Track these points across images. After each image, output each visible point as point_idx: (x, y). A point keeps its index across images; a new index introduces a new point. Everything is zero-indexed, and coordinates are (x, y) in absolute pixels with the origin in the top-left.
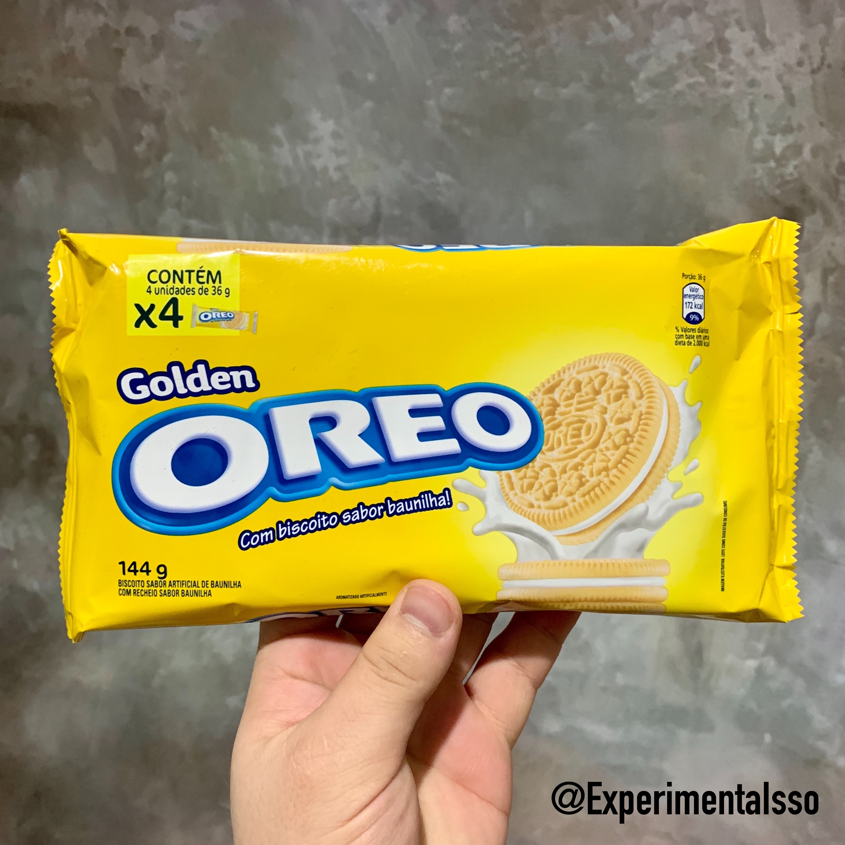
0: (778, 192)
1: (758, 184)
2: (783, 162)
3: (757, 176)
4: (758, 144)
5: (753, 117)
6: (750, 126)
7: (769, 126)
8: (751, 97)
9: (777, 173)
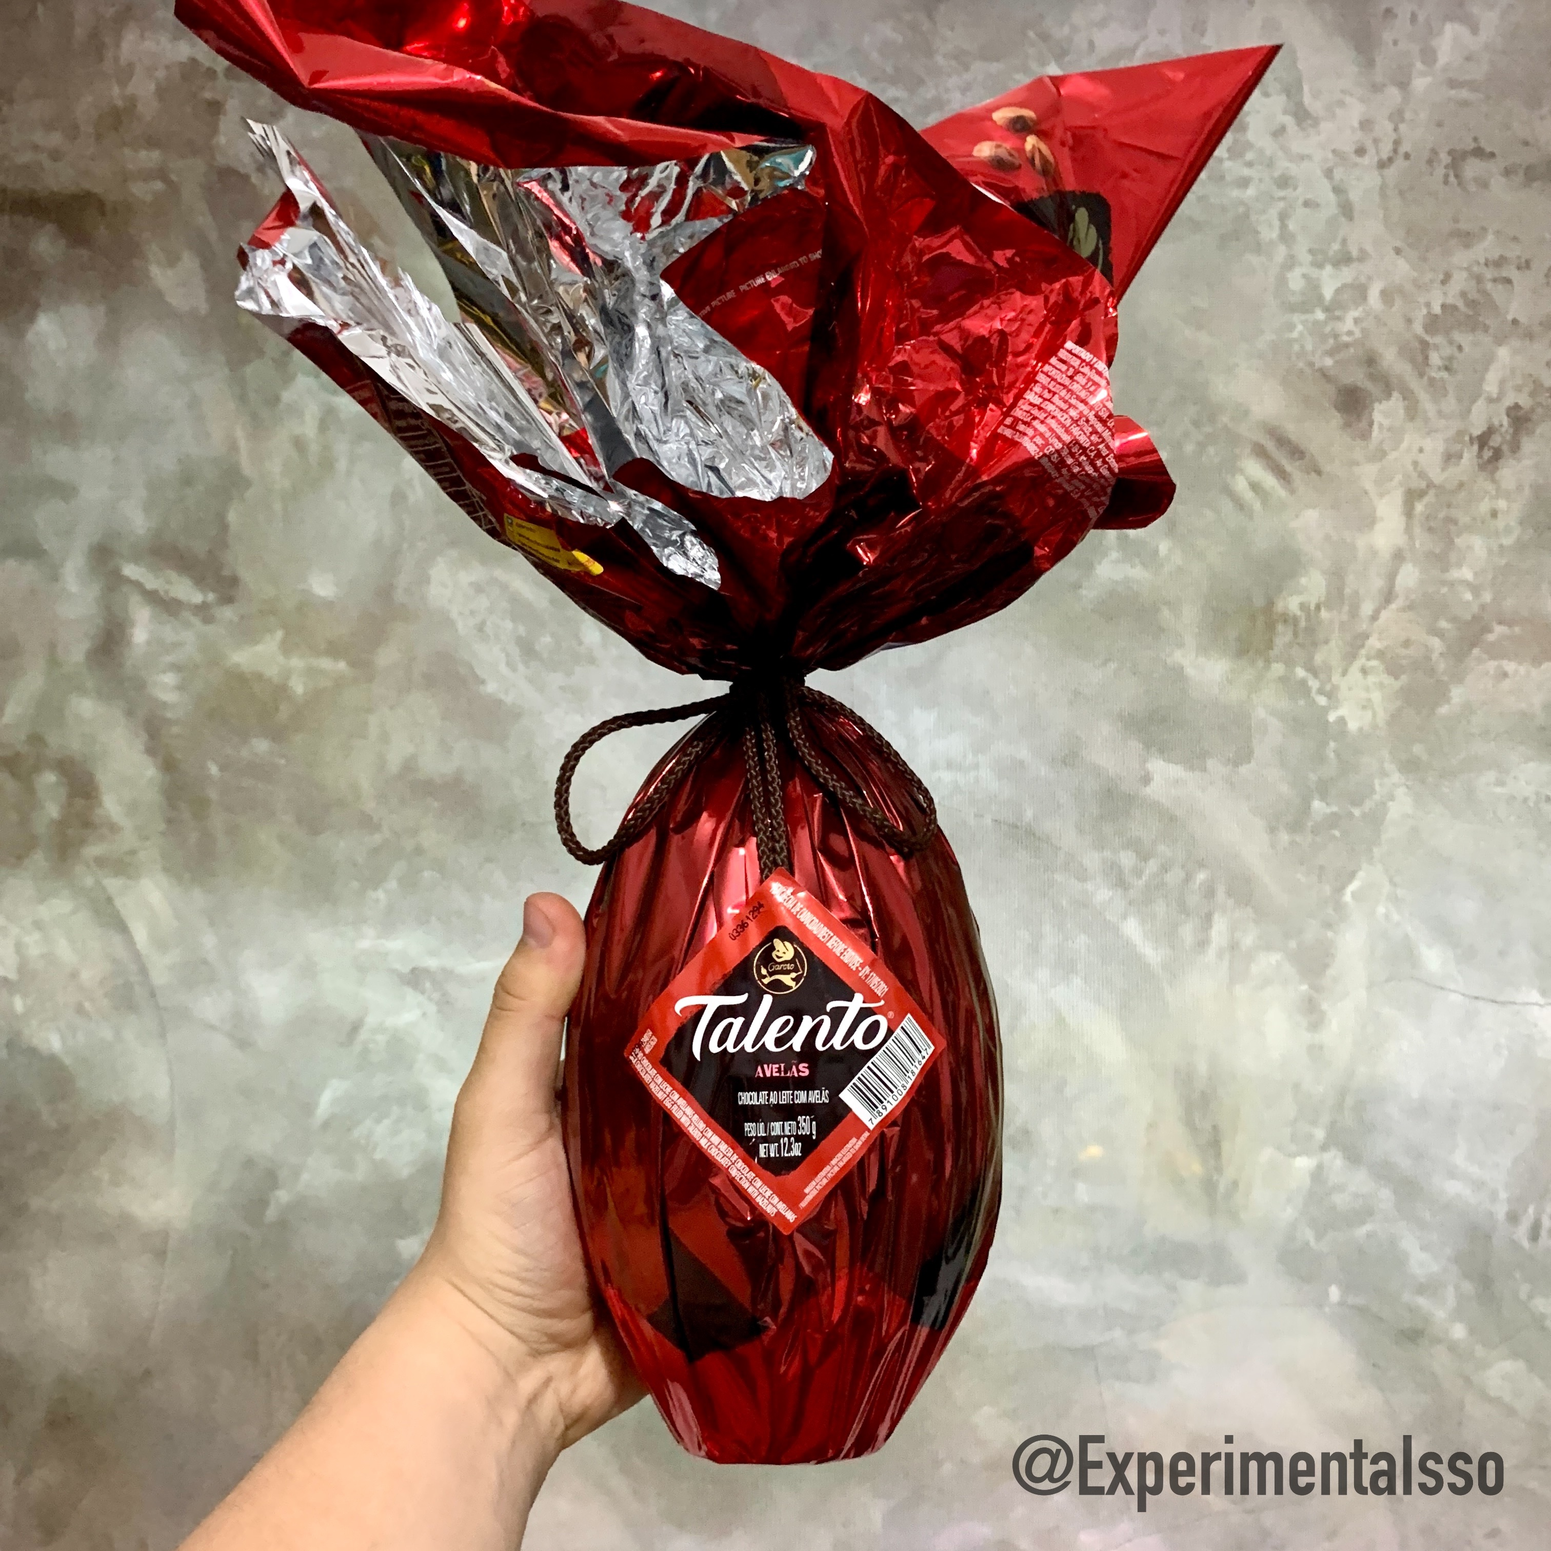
0: (1329, 362)
1: (1296, 347)
2: (1337, 313)
3: (1295, 335)
4: (1295, 281)
5: (1286, 237)
6: (1281, 252)
7: (1310, 251)
8: (1282, 204)
9: (1328, 329)
